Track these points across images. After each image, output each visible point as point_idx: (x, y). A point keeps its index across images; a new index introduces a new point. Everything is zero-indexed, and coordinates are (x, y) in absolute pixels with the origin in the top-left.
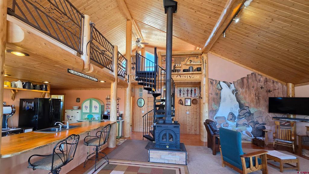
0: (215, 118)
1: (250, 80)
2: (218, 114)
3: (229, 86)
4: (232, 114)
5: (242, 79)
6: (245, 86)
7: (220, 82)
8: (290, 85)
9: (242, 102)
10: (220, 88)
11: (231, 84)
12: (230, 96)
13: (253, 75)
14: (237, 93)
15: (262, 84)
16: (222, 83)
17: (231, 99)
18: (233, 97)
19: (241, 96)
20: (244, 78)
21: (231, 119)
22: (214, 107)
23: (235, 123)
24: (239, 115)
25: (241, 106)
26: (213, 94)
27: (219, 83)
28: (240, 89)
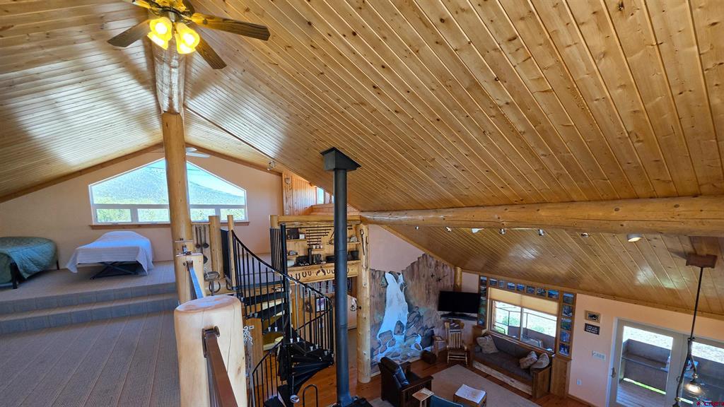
0: (378, 337)
1: (421, 266)
2: (383, 329)
3: (397, 279)
4: (399, 323)
6: (415, 276)
7: (385, 273)
8: (459, 269)
9: (412, 301)
10: (385, 284)
11: (399, 274)
12: (397, 294)
13: (425, 257)
14: (406, 289)
15: (432, 270)
16: (388, 275)
17: (399, 300)
18: (402, 295)
19: (411, 293)
20: (414, 263)
21: (399, 332)
22: (377, 319)
23: (403, 336)
24: (408, 323)
25: (410, 309)
26: (376, 296)
27: (384, 276)
28: (410, 282)
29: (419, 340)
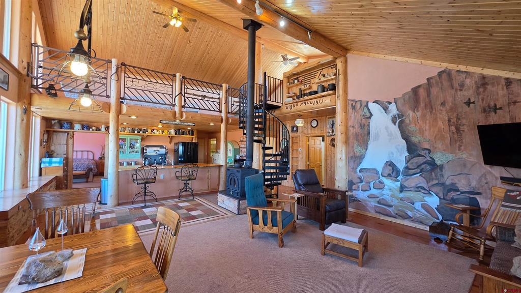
0: (358, 170)
1: (434, 91)
3: (386, 109)
4: (390, 164)
5: (415, 90)
6: (422, 105)
7: (368, 102)
9: (414, 139)
10: (368, 114)
11: (390, 103)
12: (387, 128)
13: (444, 76)
14: (401, 123)
15: (469, 93)
17: (390, 135)
18: (395, 129)
19: (412, 128)
20: (419, 86)
21: (389, 175)
22: (358, 150)
23: (398, 184)
24: (407, 168)
25: (412, 149)
26: (356, 127)
27: (367, 106)
28: (411, 113)
29: (433, 201)
